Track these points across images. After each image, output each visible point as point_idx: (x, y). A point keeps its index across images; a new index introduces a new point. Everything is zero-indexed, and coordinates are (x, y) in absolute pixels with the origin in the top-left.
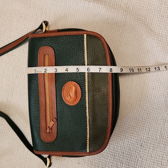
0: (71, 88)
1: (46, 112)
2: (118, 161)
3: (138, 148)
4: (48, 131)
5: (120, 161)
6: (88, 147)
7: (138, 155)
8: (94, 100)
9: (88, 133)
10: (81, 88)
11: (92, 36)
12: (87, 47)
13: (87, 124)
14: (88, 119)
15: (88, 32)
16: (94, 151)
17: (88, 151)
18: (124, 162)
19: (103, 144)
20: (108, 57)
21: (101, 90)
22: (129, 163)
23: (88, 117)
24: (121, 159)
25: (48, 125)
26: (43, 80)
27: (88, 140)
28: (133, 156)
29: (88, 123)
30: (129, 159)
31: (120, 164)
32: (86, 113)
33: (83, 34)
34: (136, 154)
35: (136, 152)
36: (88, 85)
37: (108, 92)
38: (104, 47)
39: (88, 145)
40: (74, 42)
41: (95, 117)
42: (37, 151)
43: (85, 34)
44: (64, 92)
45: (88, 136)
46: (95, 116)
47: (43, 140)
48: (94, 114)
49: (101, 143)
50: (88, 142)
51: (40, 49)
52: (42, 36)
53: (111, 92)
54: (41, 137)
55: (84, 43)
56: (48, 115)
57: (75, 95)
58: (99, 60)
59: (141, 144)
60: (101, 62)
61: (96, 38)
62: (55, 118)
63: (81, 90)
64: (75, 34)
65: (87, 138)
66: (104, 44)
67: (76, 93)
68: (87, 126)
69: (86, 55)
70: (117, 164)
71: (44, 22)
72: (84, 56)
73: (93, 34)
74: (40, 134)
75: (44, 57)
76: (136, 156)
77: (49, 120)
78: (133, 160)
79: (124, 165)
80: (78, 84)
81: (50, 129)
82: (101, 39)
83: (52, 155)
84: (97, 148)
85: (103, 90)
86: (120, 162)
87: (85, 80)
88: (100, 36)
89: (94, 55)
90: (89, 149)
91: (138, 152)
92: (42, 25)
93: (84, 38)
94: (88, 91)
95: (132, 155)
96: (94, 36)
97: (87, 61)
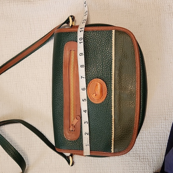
0: (97, 85)
1: (70, 109)
2: (147, 142)
3: (162, 123)
4: (71, 129)
5: (149, 141)
6: (113, 147)
7: (165, 130)
8: (121, 99)
9: (113, 133)
10: (107, 86)
11: (121, 32)
12: (115, 43)
13: (112, 124)
14: (113, 118)
15: (116, 28)
16: (119, 152)
17: (113, 152)
18: (154, 142)
19: (129, 144)
20: (137, 54)
21: (128, 89)
22: (159, 140)
23: (113, 116)
24: (149, 140)
25: (72, 123)
26: (68, 76)
27: (113, 140)
28: (161, 132)
29: (113, 122)
30: (157, 137)
31: (150, 145)
32: (111, 112)
33: (111, 30)
34: (163, 129)
35: (162, 127)
36: (114, 83)
37: (136, 91)
38: (133, 44)
39: (113, 145)
40: (102, 38)
41: (121, 117)
42: (59, 149)
43: (113, 29)
44: (90, 89)
45: (113, 136)
46: (121, 115)
47: (66, 138)
48: (120, 114)
49: (127, 144)
50: (113, 143)
51: (66, 44)
52: (69, 31)
53: (139, 91)
54: (64, 134)
55: (112, 39)
56: (72, 112)
57: (100, 93)
58: (127, 57)
59: (164, 118)
60: (130, 59)
61: (125, 34)
62: (79, 116)
63: (107, 88)
64: (103, 30)
65: (112, 138)
66: (133, 41)
67: (102, 91)
68: (112, 126)
69: (114, 51)
70: (147, 145)
71: (71, 16)
72: (112, 52)
73: (122, 30)
74: (63, 131)
75: (69, 53)
76: (163, 131)
77: (73, 117)
78: (161, 137)
79: (154, 145)
80: (104, 81)
81: (74, 127)
82: (130, 35)
83: (74, 154)
84: (122, 149)
85: (130, 88)
86: (150, 143)
87: (112, 77)
88: (129, 32)
89: (122, 52)
90: (114, 149)
91: (164, 127)
92: (68, 19)
93: (112, 34)
94: (114, 89)
95: (159, 131)
96: (123, 32)
97: (115, 58)
